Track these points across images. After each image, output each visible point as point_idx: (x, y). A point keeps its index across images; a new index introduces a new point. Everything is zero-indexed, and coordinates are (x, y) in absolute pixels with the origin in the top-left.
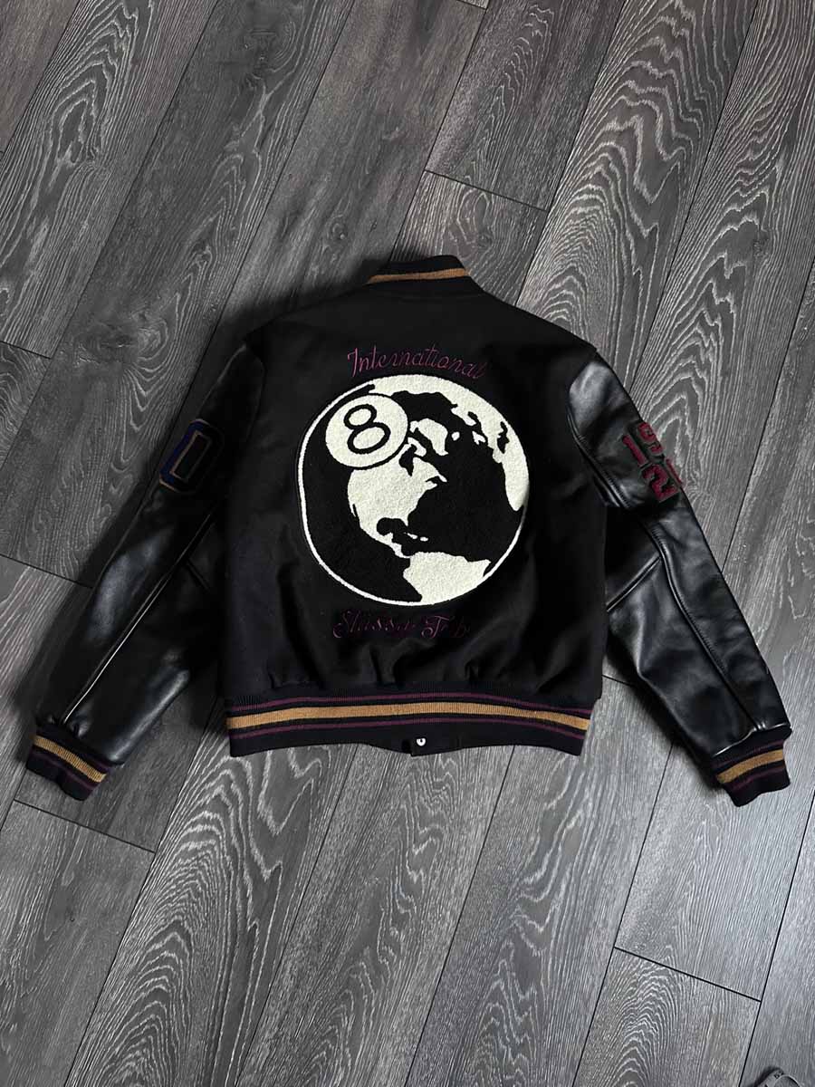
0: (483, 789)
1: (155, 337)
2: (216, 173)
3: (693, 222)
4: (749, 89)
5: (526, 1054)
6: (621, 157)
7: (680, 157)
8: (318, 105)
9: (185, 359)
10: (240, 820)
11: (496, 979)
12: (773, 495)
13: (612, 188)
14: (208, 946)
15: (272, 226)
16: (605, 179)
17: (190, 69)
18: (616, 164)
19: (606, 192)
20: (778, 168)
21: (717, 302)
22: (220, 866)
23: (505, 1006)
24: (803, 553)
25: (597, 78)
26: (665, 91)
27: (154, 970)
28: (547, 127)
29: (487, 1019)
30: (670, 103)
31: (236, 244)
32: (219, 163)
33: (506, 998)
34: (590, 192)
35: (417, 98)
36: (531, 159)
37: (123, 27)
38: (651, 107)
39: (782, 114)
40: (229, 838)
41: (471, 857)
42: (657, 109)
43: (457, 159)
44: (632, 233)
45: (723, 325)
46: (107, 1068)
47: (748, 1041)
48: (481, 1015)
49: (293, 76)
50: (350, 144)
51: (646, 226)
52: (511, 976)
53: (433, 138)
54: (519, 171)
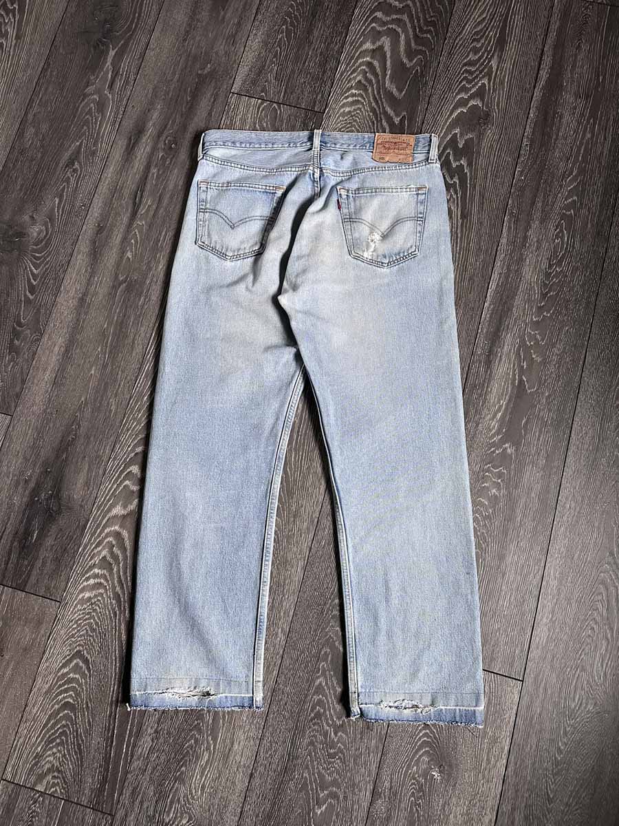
0: (301, 536)
1: (41, 231)
2: (80, 110)
3: (432, 109)
4: (468, 8)
5: (345, 732)
6: (375, 68)
7: (419, 63)
8: (150, 54)
9: (64, 244)
10: (121, 574)
11: (318, 678)
12: (505, 303)
13: (370, 90)
14: (102, 668)
15: (122, 144)
16: (364, 85)
17: (57, 39)
18: (373, 74)
19: (366, 94)
20: (494, 63)
21: (454, 166)
22: (108, 608)
23: (326, 698)
24: (532, 343)
25: (353, 13)
26: (405, 17)
27: (63, 688)
28: (319, 51)
29: (313, 708)
30: (409, 25)
31: (96, 159)
32: (81, 102)
33: (327, 692)
34: (353, 95)
35: (222, 42)
36: (309, 76)
37: (8, 15)
38: (395, 30)
39: (494, 24)
40: (114, 587)
41: (294, 586)
42: (399, 30)
43: (254, 83)
44: (387, 122)
45: (460, 182)
46: (32, 763)
47: (515, 712)
48: (308, 706)
49: (131, 35)
50: (175, 80)
51: (397, 115)
52: (330, 674)
53: (236, 69)
54: (300, 86)
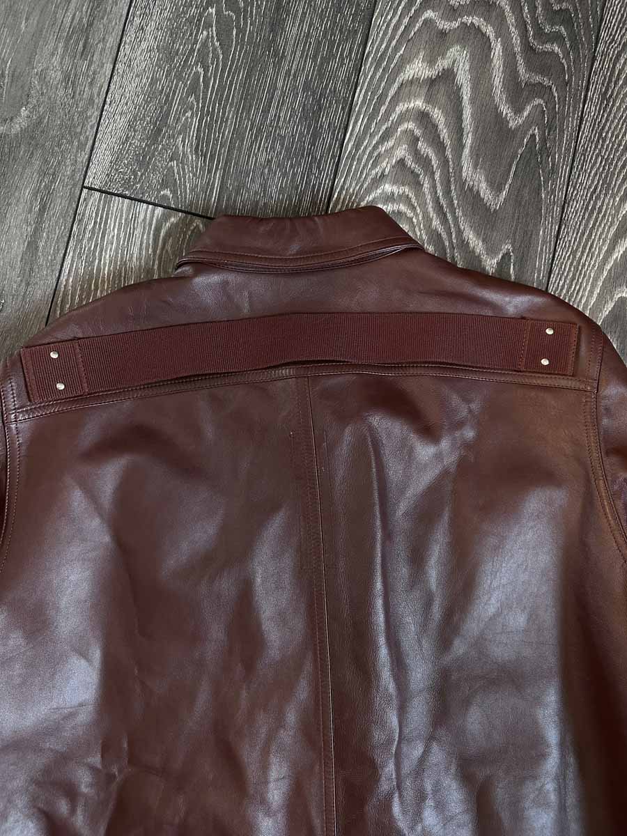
3: (569, 236)
6: (435, 127)
7: (537, 118)
13: (426, 185)
16: (412, 172)
19: (416, 195)
28: (301, 80)
30: (511, 19)
35: (56, 49)
36: (278, 147)
38: (479, 29)
42: (489, 31)
43: (143, 161)
51: (491, 251)
53: (94, 121)
54: (258, 172)
